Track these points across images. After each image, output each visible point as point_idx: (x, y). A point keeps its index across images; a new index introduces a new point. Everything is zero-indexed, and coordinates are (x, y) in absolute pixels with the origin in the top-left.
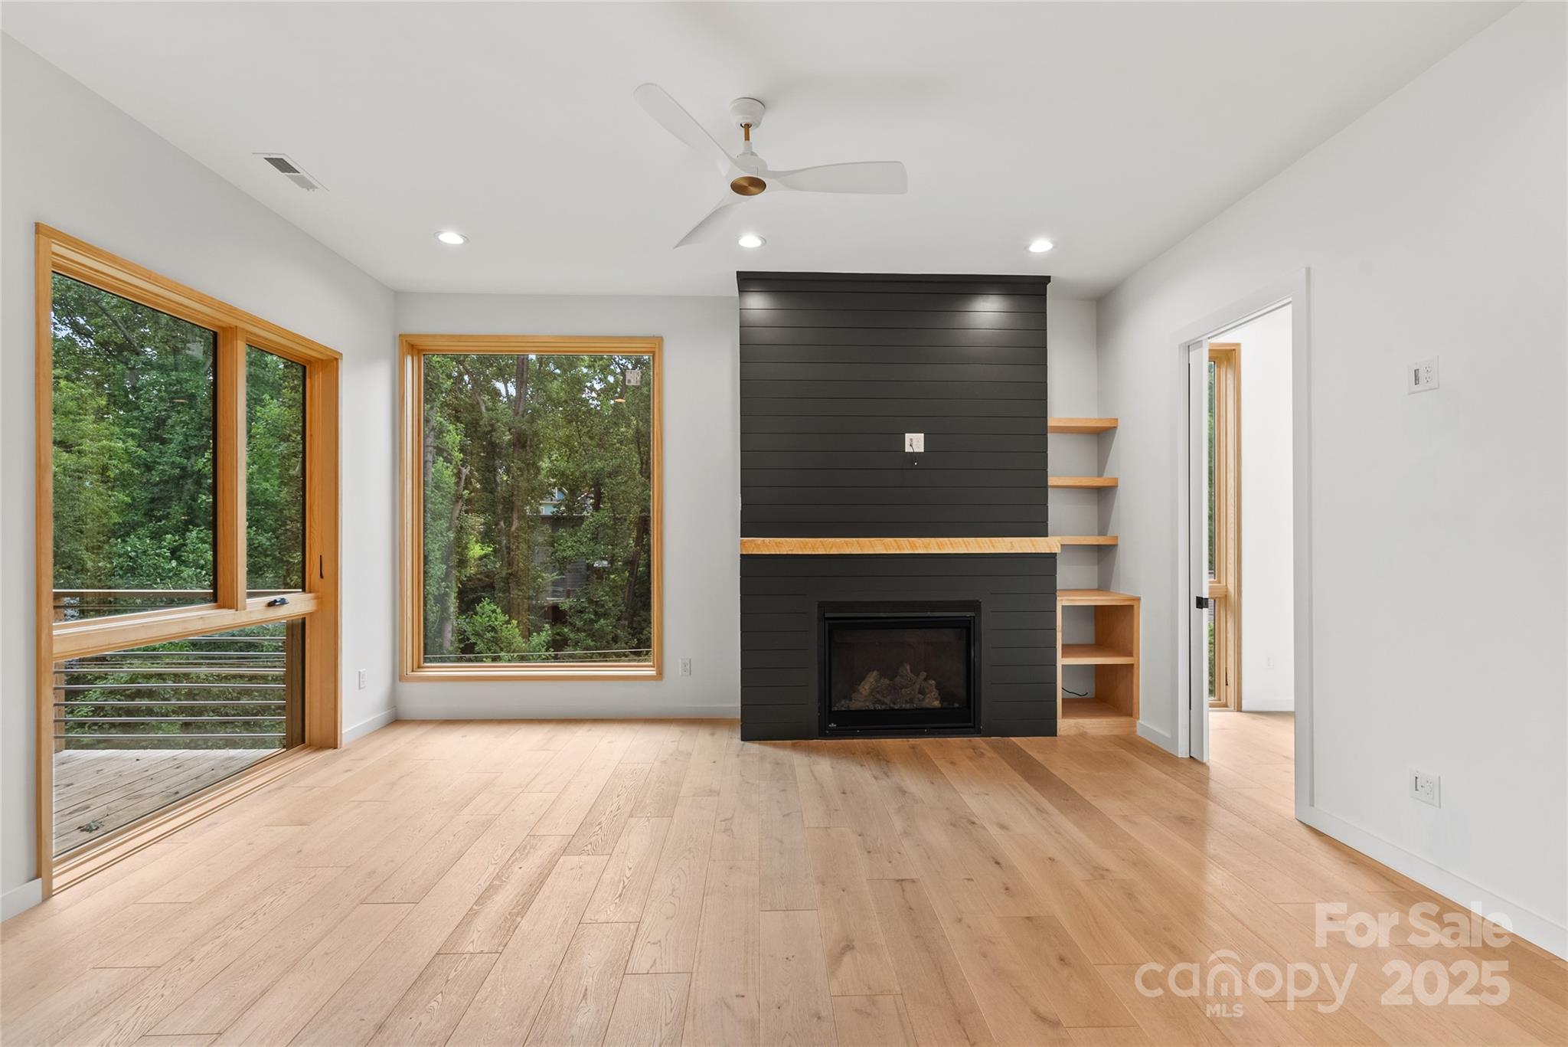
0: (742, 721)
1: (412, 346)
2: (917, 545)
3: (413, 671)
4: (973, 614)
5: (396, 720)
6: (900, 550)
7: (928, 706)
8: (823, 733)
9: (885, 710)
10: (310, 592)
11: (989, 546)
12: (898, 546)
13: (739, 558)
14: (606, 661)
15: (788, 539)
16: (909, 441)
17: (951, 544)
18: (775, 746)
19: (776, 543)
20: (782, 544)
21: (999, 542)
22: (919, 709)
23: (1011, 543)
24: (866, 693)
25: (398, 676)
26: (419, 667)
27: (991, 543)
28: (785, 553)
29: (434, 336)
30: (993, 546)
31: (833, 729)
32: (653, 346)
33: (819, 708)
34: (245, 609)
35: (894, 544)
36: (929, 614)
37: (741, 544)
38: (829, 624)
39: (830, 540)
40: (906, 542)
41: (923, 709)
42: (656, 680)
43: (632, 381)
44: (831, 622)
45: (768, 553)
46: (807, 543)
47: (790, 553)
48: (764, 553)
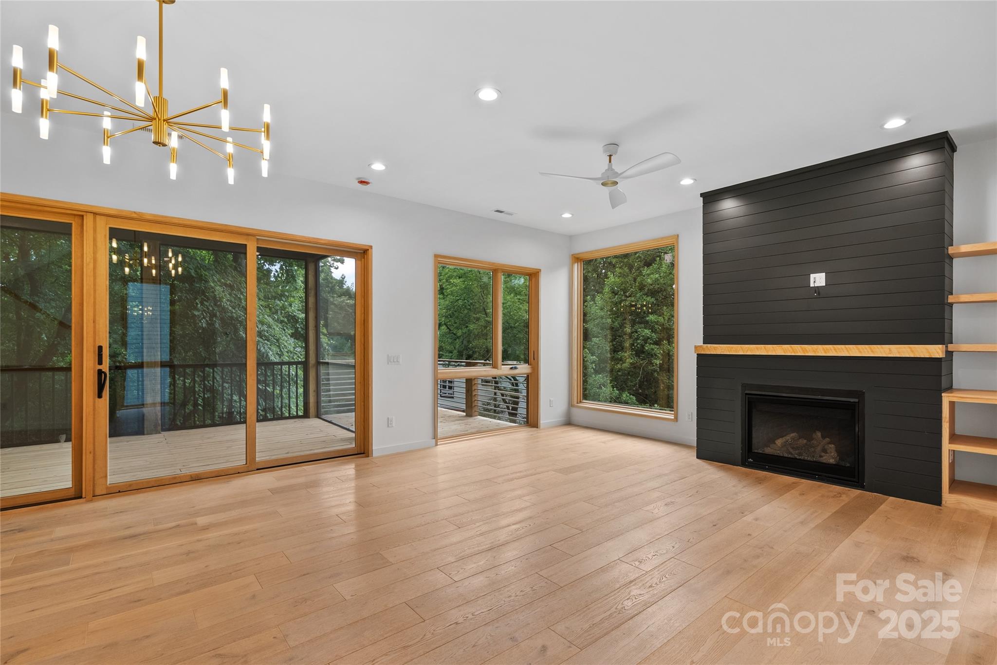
0: (697, 447)
1: (576, 259)
2: (808, 350)
3: (577, 403)
4: (856, 400)
5: (569, 422)
6: (794, 352)
7: (824, 461)
8: (744, 464)
9: (790, 458)
10: (531, 365)
11: (868, 352)
12: (793, 350)
13: (696, 356)
14: (651, 408)
15: (721, 345)
16: (813, 279)
17: (835, 350)
18: (710, 464)
19: (714, 347)
20: (717, 348)
21: (878, 348)
22: (817, 462)
23: (890, 349)
24: (779, 446)
25: (571, 405)
26: (581, 402)
27: (871, 349)
28: (719, 353)
29: (586, 252)
30: (872, 351)
31: (750, 462)
32: (673, 240)
33: (742, 448)
34: (501, 369)
35: (790, 349)
36: (819, 397)
37: (695, 348)
38: (748, 398)
39: (747, 346)
40: (799, 348)
41: (820, 462)
42: (674, 421)
43: (668, 260)
44: (750, 396)
45: (709, 353)
46: (732, 348)
47: (722, 353)
48: (707, 353)
